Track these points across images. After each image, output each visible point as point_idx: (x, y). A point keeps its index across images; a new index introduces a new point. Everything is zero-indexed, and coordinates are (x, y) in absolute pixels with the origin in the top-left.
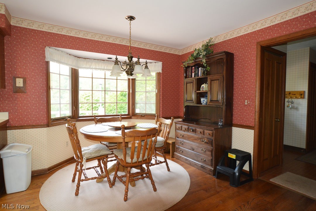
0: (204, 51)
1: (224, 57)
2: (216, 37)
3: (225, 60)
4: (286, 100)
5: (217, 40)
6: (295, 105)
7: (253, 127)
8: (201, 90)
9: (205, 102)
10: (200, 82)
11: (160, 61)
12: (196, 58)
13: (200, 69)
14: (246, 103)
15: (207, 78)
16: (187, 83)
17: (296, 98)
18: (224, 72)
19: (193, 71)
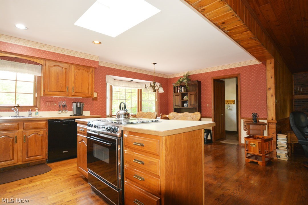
0: (186, 79)
1: (197, 83)
2: (191, 71)
3: (197, 85)
4: (226, 105)
5: (192, 73)
6: (231, 108)
7: (212, 117)
8: (184, 99)
9: (186, 106)
10: (183, 95)
11: (159, 82)
12: (181, 82)
13: (183, 88)
14: (208, 106)
15: (188, 93)
16: (175, 96)
17: (231, 104)
18: (197, 91)
19: (179, 89)
